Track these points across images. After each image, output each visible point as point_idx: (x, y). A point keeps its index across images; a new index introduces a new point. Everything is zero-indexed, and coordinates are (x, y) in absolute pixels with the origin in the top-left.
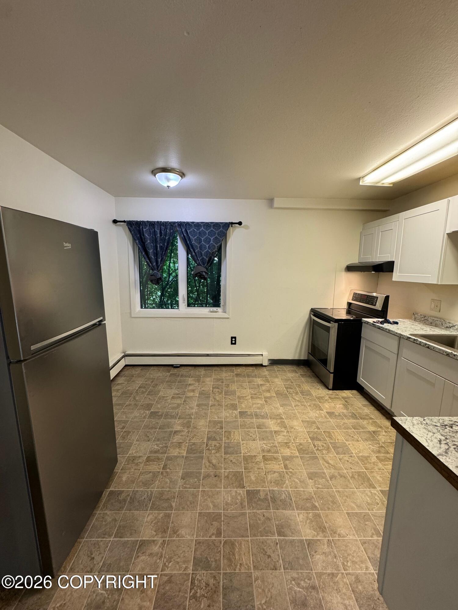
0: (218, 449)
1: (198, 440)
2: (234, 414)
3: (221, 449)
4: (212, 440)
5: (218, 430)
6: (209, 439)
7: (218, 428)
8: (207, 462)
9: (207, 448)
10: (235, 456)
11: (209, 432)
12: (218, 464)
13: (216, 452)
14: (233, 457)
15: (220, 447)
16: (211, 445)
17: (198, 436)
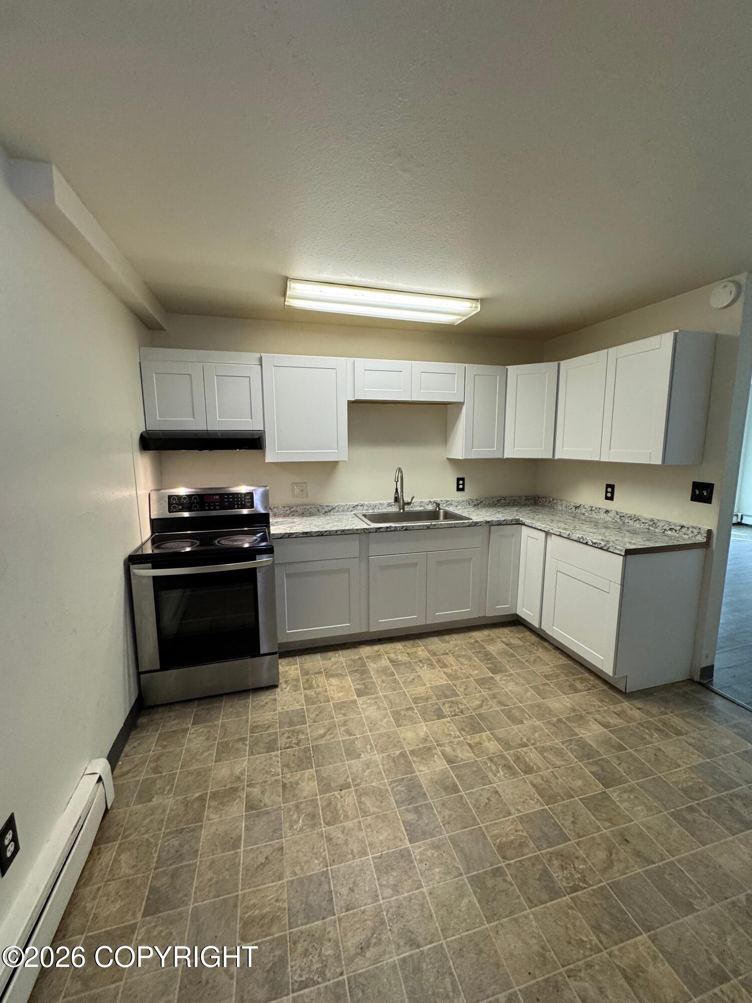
0: (566, 859)
1: (577, 923)
2: (429, 853)
3: (562, 850)
4: (553, 882)
5: (509, 878)
6: (554, 893)
7: (505, 881)
8: (615, 869)
9: (581, 884)
10: (558, 818)
11: (531, 901)
12: (599, 844)
13: (577, 858)
14: (563, 822)
15: (560, 855)
16: (567, 879)
17: (567, 928)
